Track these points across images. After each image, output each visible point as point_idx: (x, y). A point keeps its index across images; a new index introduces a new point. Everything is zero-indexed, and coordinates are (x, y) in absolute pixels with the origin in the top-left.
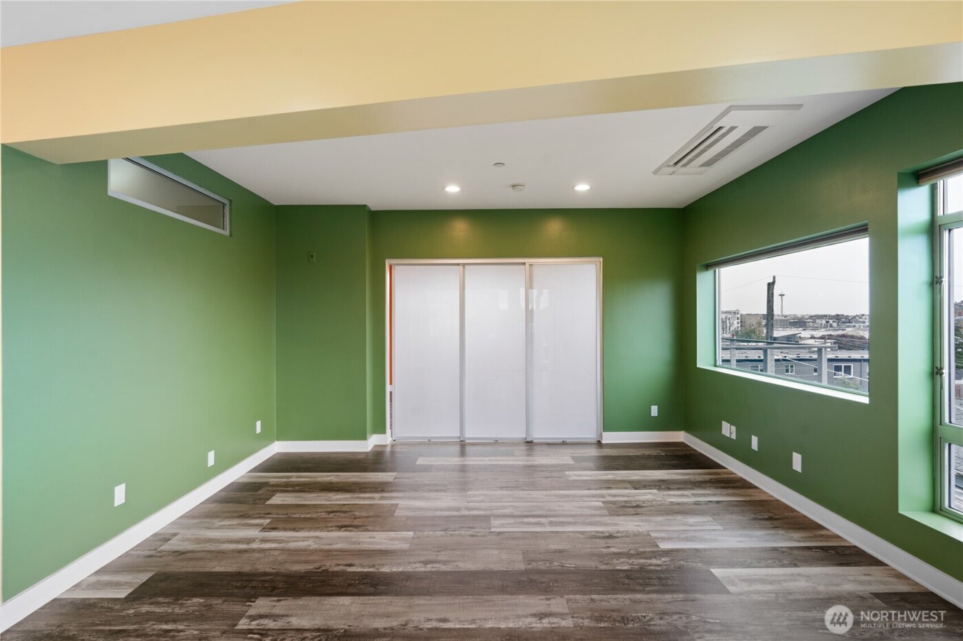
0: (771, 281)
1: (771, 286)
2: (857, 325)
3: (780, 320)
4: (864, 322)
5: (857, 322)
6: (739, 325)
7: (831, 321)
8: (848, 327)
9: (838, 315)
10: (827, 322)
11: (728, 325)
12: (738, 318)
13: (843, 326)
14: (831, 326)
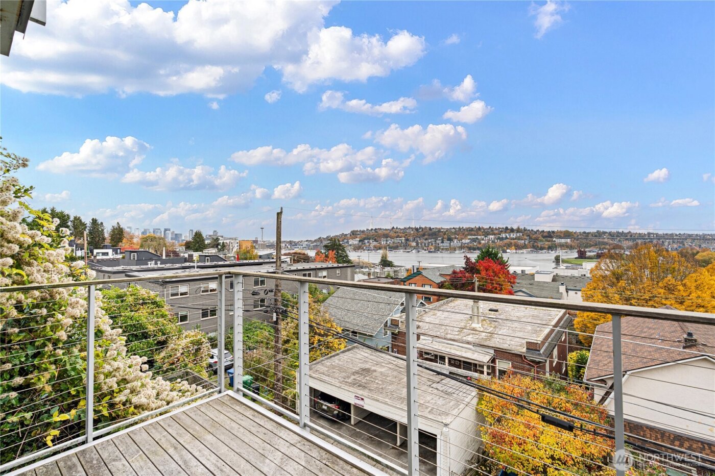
0: (279, 211)
1: (279, 215)
2: (299, 247)
3: (261, 244)
4: (302, 245)
5: (300, 245)
6: (238, 248)
7: (287, 245)
8: (295, 248)
9: (291, 241)
10: (286, 245)
11: (231, 248)
12: (237, 243)
13: (293, 247)
14: (287, 248)
